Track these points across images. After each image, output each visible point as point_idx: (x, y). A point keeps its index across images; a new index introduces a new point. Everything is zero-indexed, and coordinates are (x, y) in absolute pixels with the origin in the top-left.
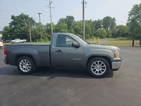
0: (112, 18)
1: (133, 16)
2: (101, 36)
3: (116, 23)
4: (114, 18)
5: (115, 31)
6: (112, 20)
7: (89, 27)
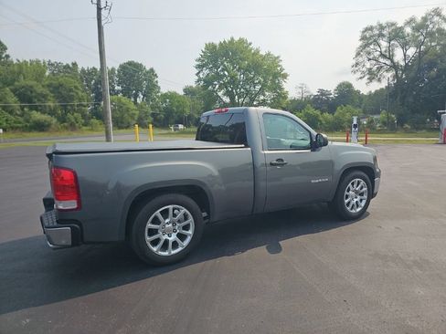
0: (148, 69)
1: (206, 72)
2: (122, 123)
3: (159, 84)
4: (152, 70)
5: (159, 107)
6: (147, 72)
7: (76, 87)
